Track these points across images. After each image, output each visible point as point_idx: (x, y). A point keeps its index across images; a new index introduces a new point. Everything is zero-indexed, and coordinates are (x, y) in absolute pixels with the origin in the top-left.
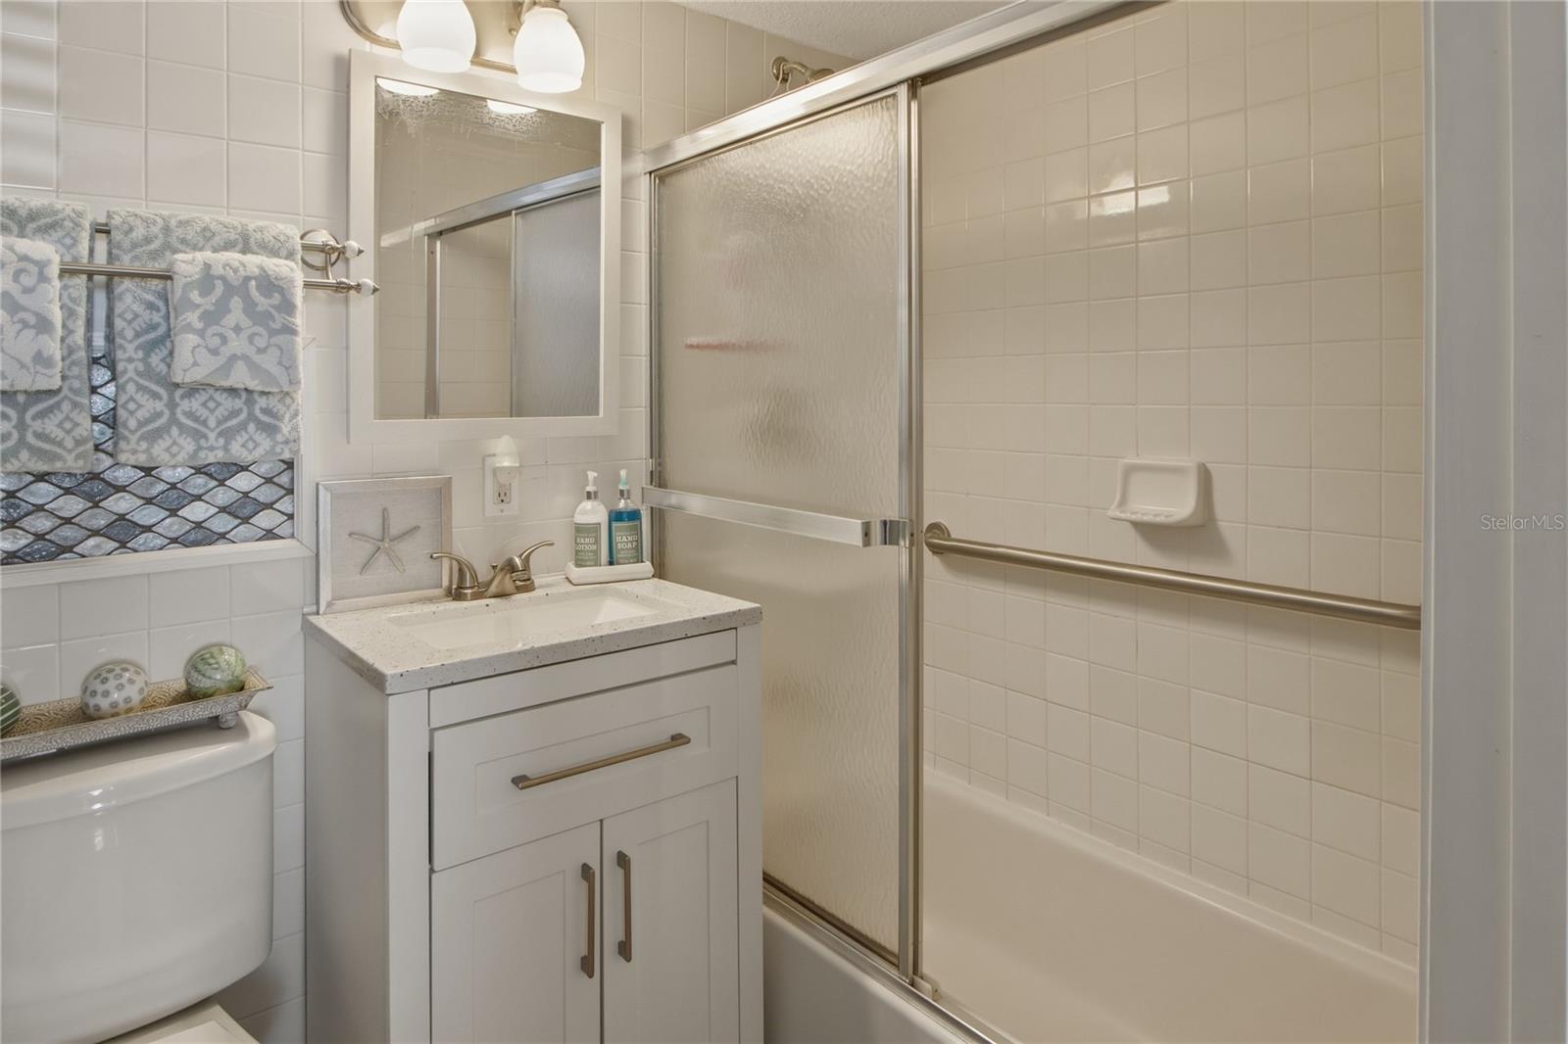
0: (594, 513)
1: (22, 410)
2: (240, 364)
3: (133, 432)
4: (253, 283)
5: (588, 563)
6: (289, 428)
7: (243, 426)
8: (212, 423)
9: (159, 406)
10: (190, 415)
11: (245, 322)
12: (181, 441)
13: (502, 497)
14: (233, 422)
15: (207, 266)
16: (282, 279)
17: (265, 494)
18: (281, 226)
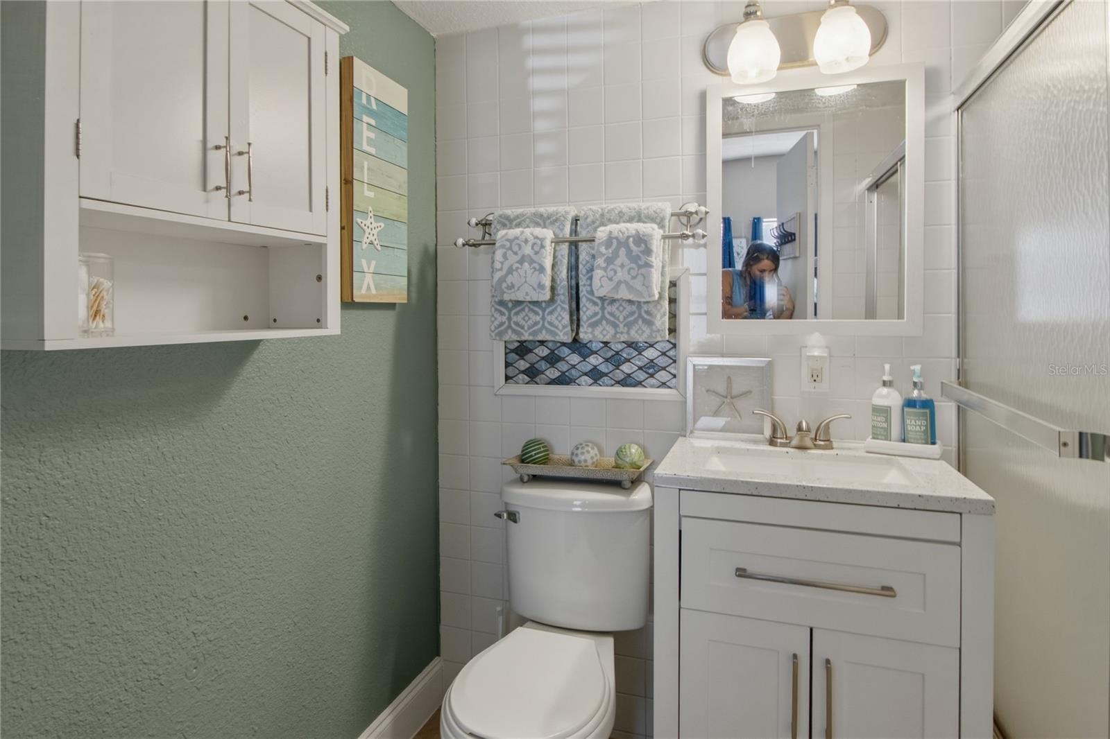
0: (891, 398)
1: (544, 310)
2: (623, 286)
3: (585, 323)
4: (631, 239)
5: (880, 437)
6: (660, 323)
7: (636, 321)
8: (621, 318)
9: (597, 309)
10: (611, 314)
11: (627, 262)
12: (607, 328)
13: (815, 377)
14: (631, 319)
15: (611, 232)
16: (645, 236)
17: (663, 361)
18: (660, 204)
